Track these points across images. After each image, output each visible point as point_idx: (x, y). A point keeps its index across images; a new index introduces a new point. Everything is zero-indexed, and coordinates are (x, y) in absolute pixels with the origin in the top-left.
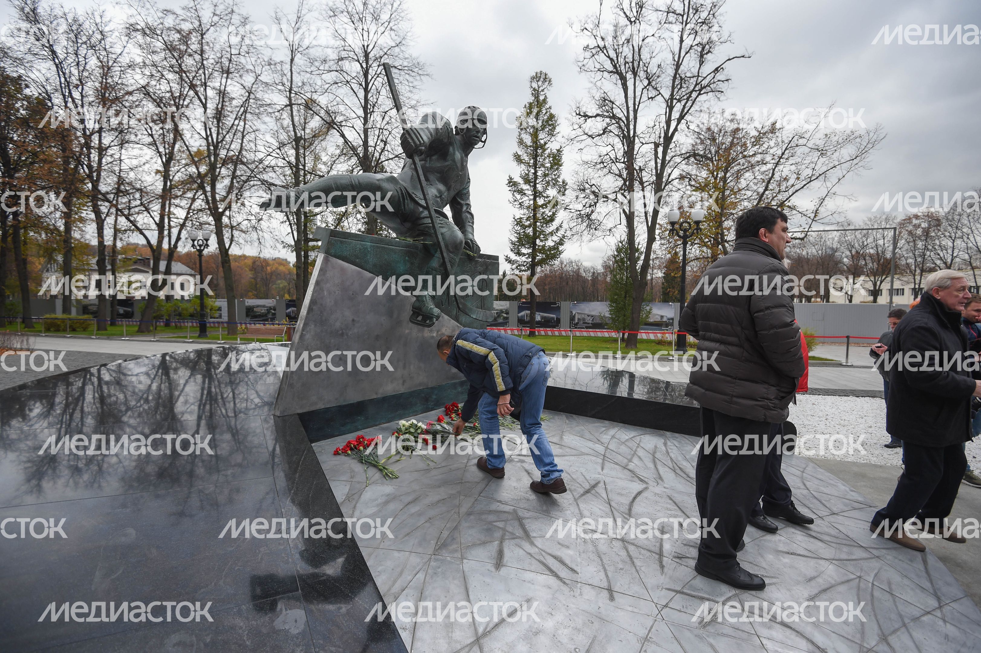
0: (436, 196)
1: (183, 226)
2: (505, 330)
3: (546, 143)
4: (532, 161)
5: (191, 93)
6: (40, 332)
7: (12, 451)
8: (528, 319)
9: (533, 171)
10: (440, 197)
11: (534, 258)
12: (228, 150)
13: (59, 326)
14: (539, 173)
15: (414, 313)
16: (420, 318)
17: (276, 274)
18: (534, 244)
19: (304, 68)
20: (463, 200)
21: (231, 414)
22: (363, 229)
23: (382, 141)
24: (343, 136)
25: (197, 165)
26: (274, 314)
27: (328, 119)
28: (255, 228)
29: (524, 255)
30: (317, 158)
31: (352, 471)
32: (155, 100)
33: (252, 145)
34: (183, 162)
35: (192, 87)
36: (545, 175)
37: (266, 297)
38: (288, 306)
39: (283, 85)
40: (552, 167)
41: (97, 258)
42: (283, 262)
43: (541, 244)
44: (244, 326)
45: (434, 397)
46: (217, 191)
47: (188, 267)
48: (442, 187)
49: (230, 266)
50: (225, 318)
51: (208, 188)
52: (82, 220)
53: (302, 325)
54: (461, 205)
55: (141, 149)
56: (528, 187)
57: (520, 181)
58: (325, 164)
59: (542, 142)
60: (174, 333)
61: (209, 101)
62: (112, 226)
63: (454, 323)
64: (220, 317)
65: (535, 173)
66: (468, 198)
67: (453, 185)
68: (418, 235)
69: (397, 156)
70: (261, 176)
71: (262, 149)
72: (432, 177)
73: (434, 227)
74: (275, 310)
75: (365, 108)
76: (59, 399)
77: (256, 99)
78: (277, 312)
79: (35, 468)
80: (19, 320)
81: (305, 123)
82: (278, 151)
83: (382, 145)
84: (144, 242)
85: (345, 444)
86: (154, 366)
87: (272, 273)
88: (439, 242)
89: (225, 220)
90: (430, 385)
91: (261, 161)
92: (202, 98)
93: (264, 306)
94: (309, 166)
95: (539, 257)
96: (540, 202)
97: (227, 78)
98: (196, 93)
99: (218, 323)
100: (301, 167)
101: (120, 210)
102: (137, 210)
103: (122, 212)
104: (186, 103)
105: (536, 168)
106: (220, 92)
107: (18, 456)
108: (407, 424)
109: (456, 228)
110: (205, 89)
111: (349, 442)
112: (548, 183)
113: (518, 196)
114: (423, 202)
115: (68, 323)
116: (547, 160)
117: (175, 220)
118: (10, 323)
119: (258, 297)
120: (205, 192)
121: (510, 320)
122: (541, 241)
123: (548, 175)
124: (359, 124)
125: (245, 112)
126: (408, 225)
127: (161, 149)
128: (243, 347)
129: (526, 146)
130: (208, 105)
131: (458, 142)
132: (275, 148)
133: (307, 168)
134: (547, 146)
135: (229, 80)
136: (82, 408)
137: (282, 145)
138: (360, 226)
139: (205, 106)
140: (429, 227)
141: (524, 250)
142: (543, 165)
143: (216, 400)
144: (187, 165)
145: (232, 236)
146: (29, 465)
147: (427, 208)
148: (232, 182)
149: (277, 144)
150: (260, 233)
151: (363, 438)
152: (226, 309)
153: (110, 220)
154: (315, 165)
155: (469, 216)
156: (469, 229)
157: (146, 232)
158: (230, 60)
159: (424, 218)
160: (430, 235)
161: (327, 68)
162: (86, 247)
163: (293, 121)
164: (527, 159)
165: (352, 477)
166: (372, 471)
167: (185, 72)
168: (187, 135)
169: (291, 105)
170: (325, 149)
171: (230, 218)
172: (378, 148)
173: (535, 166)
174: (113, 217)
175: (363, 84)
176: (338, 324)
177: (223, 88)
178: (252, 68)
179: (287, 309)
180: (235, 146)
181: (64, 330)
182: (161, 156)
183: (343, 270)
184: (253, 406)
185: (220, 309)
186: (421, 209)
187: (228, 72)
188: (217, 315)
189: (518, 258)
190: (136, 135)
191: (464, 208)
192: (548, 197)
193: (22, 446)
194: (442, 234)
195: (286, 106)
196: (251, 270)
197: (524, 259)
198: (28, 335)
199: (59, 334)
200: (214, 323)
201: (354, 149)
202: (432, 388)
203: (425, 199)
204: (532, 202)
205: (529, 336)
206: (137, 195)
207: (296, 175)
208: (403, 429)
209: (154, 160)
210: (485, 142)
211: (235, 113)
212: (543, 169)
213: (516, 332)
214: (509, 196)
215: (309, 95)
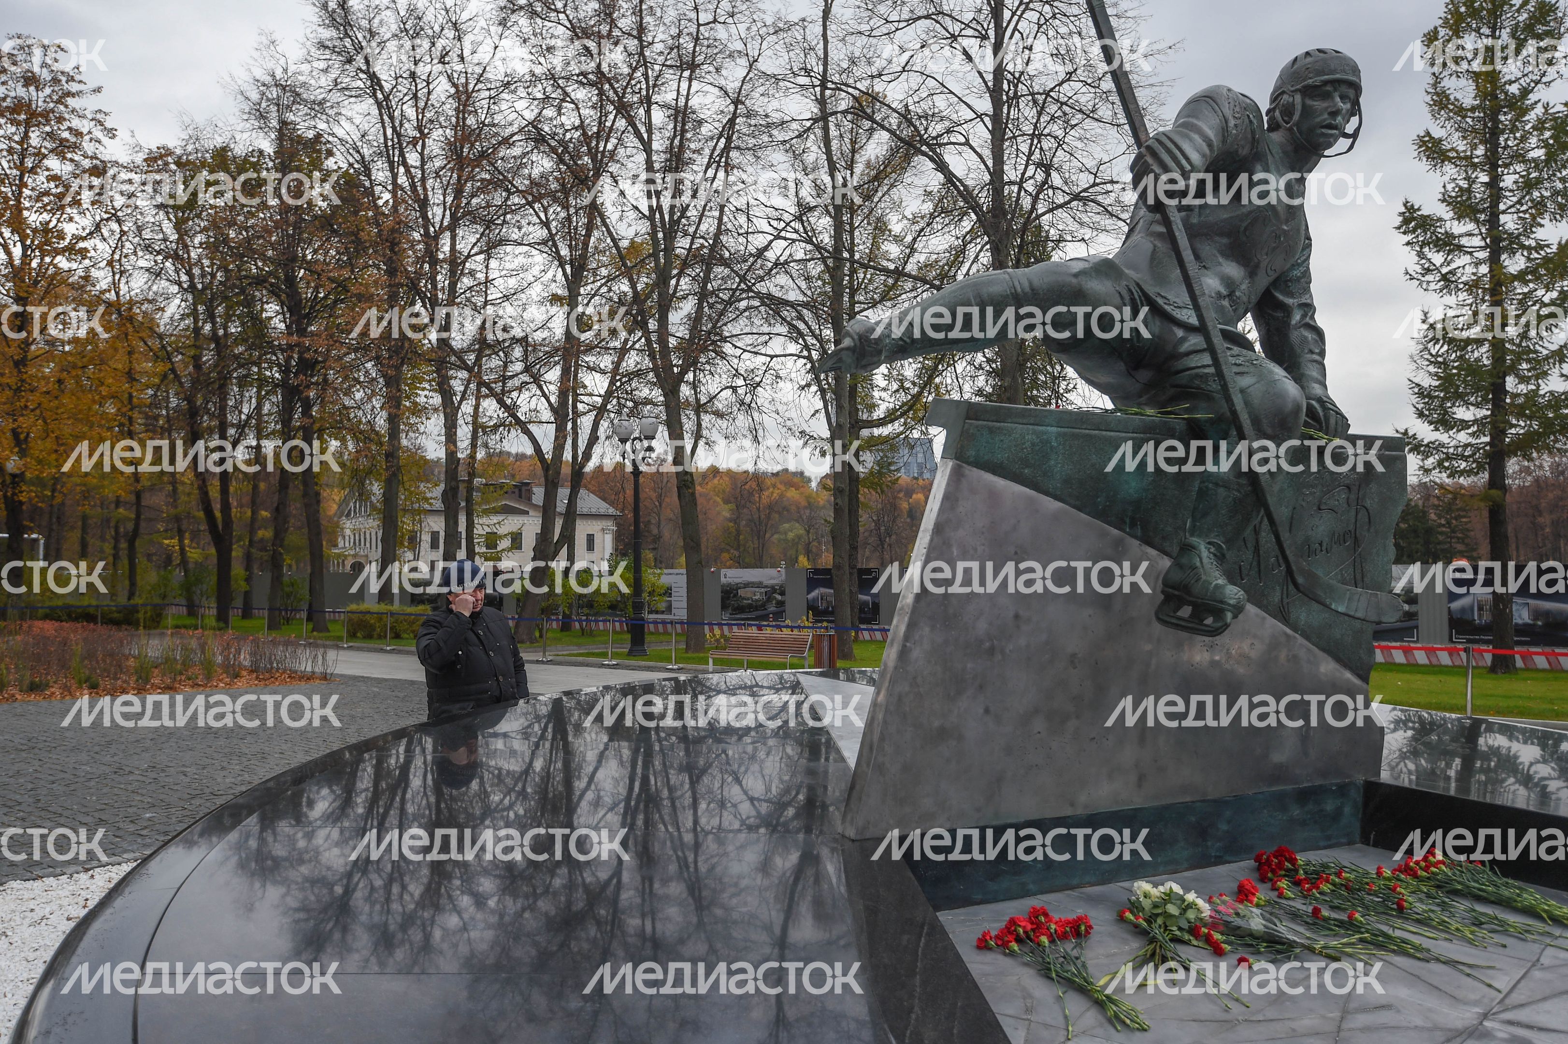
0: (1220, 296)
1: (601, 411)
2: (1407, 651)
3: (1525, 92)
4: (1480, 151)
5: (621, 123)
6: (340, 639)
7: (275, 883)
8: (1487, 617)
9: (1484, 178)
10: (1231, 295)
11: (1498, 433)
12: (694, 237)
13: (372, 628)
14: (1508, 181)
15: (1168, 598)
16: (1186, 611)
17: (779, 509)
18: (1499, 390)
19: (855, 26)
20: (1291, 295)
21: (688, 838)
22: (989, 389)
23: (1039, 165)
24: (942, 166)
25: (629, 273)
26: (781, 604)
27: (906, 133)
28: (746, 407)
29: (1464, 425)
30: (880, 228)
31: (1027, 995)
32: (553, 150)
33: (742, 219)
34: (604, 272)
35: (623, 109)
36: (1528, 185)
37: (759, 563)
38: (812, 584)
39: (808, 72)
40: (1551, 157)
41: (442, 486)
42: (798, 479)
43: (1523, 388)
44: (717, 631)
45: (1224, 827)
46: (672, 329)
47: (604, 499)
48: (1233, 270)
49: (693, 494)
50: (680, 611)
51: (652, 325)
52: (419, 410)
53: (903, 629)
54: (1287, 310)
55: (527, 255)
56: (1471, 226)
57: (1444, 212)
58: (898, 239)
59: (1514, 89)
60: (579, 646)
61: (656, 136)
62: (470, 419)
63: (1273, 625)
64: (669, 609)
65: (1494, 185)
66: (1307, 290)
67: (1264, 260)
68: (1174, 399)
69: (1076, 197)
70: (761, 287)
71: (763, 225)
72: (1207, 249)
73: (1220, 374)
74: (782, 593)
75: (995, 93)
76: (365, 781)
77: (749, 115)
78: (787, 598)
79: (312, 923)
80: (304, 615)
81: (854, 151)
82: (797, 225)
83: (1040, 176)
84: (529, 450)
85: (1003, 925)
86: (538, 718)
87: (770, 507)
88: (1234, 413)
89: (685, 391)
90: (1213, 794)
91: (760, 253)
92: (643, 130)
93: (759, 585)
94: (862, 249)
95: (1518, 428)
96: (1515, 264)
97: (690, 80)
98: (631, 122)
99: (664, 622)
100: (846, 255)
101: (487, 385)
102: (516, 382)
103: (490, 389)
104: (610, 147)
105: (1494, 166)
106: (677, 109)
107: (284, 896)
108: (1156, 892)
109: (1278, 372)
110: (648, 112)
111: (1013, 922)
112: (1540, 206)
113: (1438, 258)
114: (1190, 317)
115: (389, 621)
116: (1533, 141)
117: (585, 399)
118: (288, 621)
119: (740, 563)
120: (647, 333)
121: (1423, 621)
122: (1523, 380)
123: (1539, 181)
124: (981, 134)
125: (727, 148)
126: (1144, 375)
127: (564, 252)
128: (715, 679)
129: (1461, 111)
130: (655, 146)
131: (1276, 150)
132: (787, 217)
133: (857, 256)
134: (1533, 97)
135: (695, 85)
136: (403, 801)
137: (804, 210)
138: (981, 381)
139: (647, 147)
140: (1204, 377)
141: (1463, 413)
142: (1519, 157)
143: (658, 805)
144: (610, 279)
145: (699, 425)
146: (302, 915)
147: (1202, 329)
148: (700, 307)
149: (793, 210)
150: (756, 415)
151: (1046, 915)
152: (683, 592)
153: (467, 408)
154: (875, 245)
155: (1310, 335)
156: (1313, 372)
157: (532, 428)
158: (697, 39)
159: (1188, 354)
160: (1208, 397)
161: (906, 15)
162: (424, 466)
163: (829, 153)
164: (1461, 146)
165: (1028, 1010)
166: (1075, 1004)
167: (609, 80)
168: (612, 213)
169: (823, 118)
170: (897, 206)
171: (694, 386)
172: (1029, 186)
173: (1492, 163)
174: (472, 401)
175: (992, 33)
176: (982, 626)
177: (682, 102)
178: (739, 46)
179: (808, 593)
180: (708, 226)
181: (382, 637)
182: (562, 265)
183: (993, 496)
184: (736, 825)
185: (668, 592)
186: (1180, 333)
187: (693, 66)
188: (662, 606)
189: (1443, 437)
190: (520, 228)
191: (1297, 317)
192: (1539, 247)
193: (293, 874)
194: (1242, 391)
195: (815, 120)
196: (726, 501)
197: (1463, 437)
198: (325, 647)
199: (371, 644)
200: (655, 622)
201: (967, 195)
202: (1219, 803)
203: (1197, 307)
204: (1484, 269)
205: (1493, 669)
206: (518, 352)
207: (834, 273)
208: (1146, 904)
209: (550, 274)
210: (1355, 136)
211: (707, 152)
212: (1519, 167)
213: (1444, 658)
214: (1409, 259)
215: (862, 86)
